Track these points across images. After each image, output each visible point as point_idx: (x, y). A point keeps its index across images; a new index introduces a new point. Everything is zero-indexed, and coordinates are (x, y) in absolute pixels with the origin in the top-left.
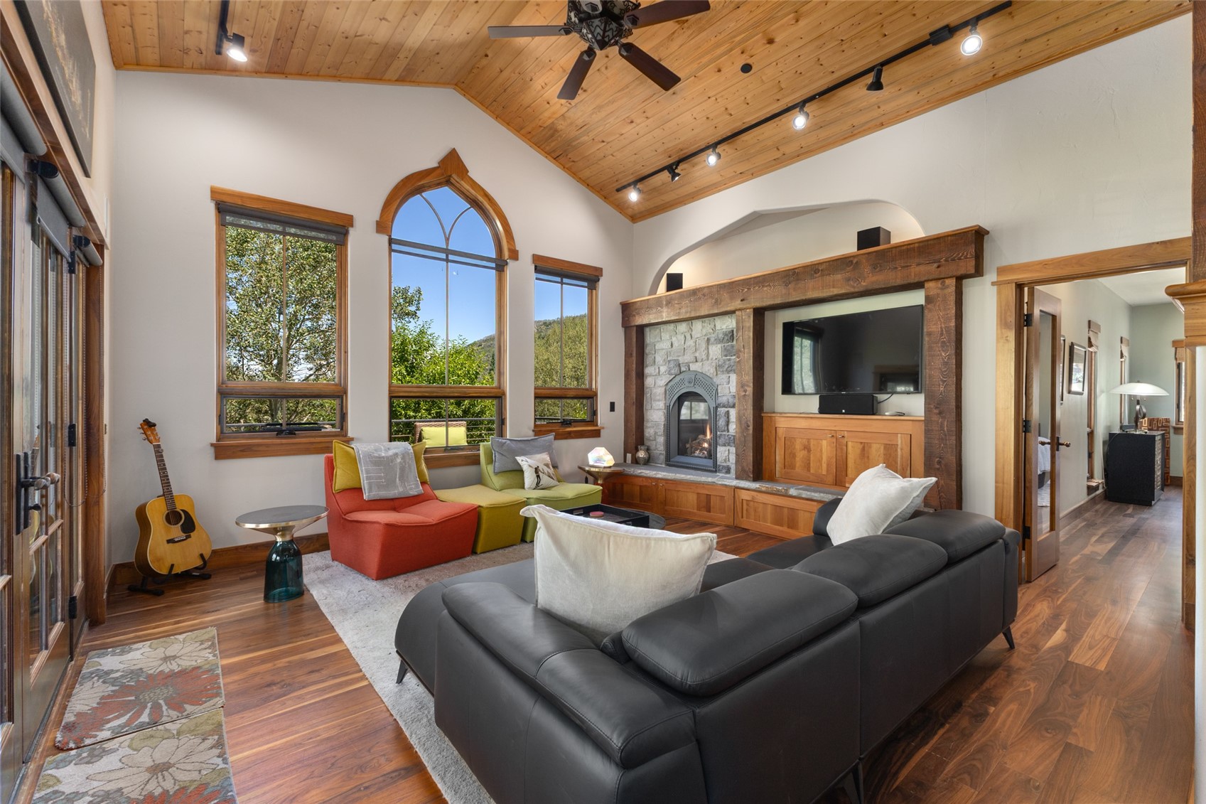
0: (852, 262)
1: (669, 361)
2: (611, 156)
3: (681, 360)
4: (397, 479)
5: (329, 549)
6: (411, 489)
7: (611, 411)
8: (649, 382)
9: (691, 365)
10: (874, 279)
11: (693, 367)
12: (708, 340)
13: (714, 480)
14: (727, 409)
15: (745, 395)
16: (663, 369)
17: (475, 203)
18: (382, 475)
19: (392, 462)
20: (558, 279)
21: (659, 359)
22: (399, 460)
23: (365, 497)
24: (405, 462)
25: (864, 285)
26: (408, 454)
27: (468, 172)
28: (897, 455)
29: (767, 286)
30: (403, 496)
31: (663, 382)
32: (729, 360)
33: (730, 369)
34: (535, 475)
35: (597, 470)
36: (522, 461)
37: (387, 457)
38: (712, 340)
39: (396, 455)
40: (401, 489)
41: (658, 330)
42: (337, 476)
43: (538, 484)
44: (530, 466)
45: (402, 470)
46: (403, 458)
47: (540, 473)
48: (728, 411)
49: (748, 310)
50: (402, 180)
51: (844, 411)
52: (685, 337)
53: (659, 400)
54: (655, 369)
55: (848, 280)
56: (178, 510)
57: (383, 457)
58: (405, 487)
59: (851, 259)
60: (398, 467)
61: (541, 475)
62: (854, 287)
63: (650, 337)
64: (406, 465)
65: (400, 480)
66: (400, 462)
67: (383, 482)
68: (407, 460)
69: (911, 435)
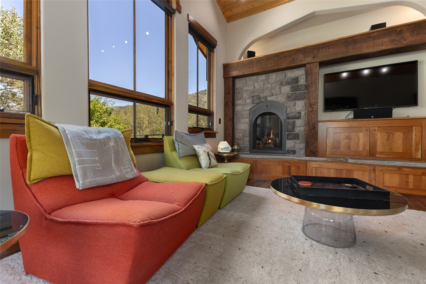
0: (396, 30)
1: (252, 97)
3: (261, 95)
4: (113, 163)
5: (19, 251)
6: (127, 172)
7: (219, 123)
8: (238, 108)
9: (268, 98)
10: (413, 39)
11: (269, 99)
12: (281, 83)
13: (294, 157)
14: (294, 120)
15: (312, 110)
16: (248, 101)
18: (97, 158)
19: (105, 145)
21: (245, 95)
22: (112, 144)
23: (79, 185)
24: (117, 145)
25: (404, 43)
26: (120, 138)
28: (412, 138)
29: (332, 48)
30: (120, 180)
31: (248, 108)
32: (295, 93)
33: (296, 98)
34: (208, 158)
36: (199, 148)
37: (100, 140)
38: (284, 83)
39: (108, 138)
40: (118, 174)
41: (245, 80)
43: (210, 164)
44: (205, 152)
45: (116, 153)
46: (116, 142)
47: (210, 156)
48: (294, 121)
49: (315, 63)
51: (372, 117)
52: (264, 83)
53: (245, 118)
54: (243, 101)
55: (394, 41)
57: (95, 140)
58: (122, 171)
59: (396, 29)
60: (112, 150)
61: (211, 157)
62: (397, 45)
63: (239, 84)
64: (119, 149)
65: (115, 164)
66: (113, 146)
67: (98, 166)
68: (120, 145)
69: (422, 126)
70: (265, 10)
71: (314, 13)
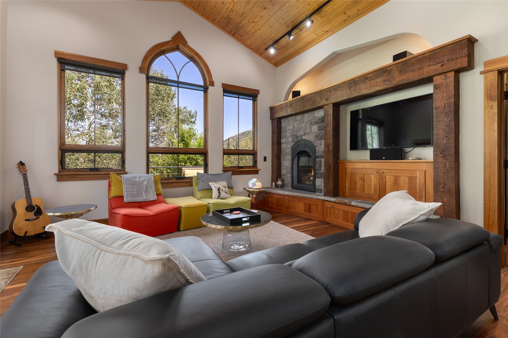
0: (387, 70)
1: (293, 135)
2: (259, 30)
3: (298, 134)
4: (144, 192)
6: (150, 197)
7: (264, 161)
8: (283, 146)
9: (303, 136)
10: (401, 78)
11: (304, 138)
12: (311, 123)
14: (320, 159)
15: (328, 151)
16: (290, 139)
17: (192, 59)
18: (135, 190)
19: (142, 184)
20: (237, 96)
21: (288, 134)
22: (145, 183)
23: (125, 200)
24: (149, 184)
25: (394, 83)
27: (187, 43)
28: (416, 183)
29: (339, 90)
30: (146, 201)
31: (290, 146)
32: (322, 133)
33: (322, 137)
34: (218, 192)
35: (252, 190)
36: (212, 184)
37: (139, 181)
38: (313, 123)
39: (144, 180)
40: (145, 197)
41: (287, 120)
42: (112, 190)
43: (219, 196)
44: (215, 187)
45: (147, 187)
46: (148, 182)
47: (220, 190)
48: (321, 160)
49: (330, 105)
50: (153, 47)
51: (384, 158)
52: (300, 122)
53: (288, 155)
54: (286, 140)
55: (385, 81)
56: (33, 205)
57: (137, 181)
58: (148, 196)
59: (387, 68)
60: (145, 186)
61: (221, 192)
62: (388, 85)
63: (284, 123)
64: (149, 185)
65: (145, 193)
66: (146, 184)
67: (135, 193)
68: (150, 183)
69: (425, 171)
70: (300, 54)
71: (334, 53)
